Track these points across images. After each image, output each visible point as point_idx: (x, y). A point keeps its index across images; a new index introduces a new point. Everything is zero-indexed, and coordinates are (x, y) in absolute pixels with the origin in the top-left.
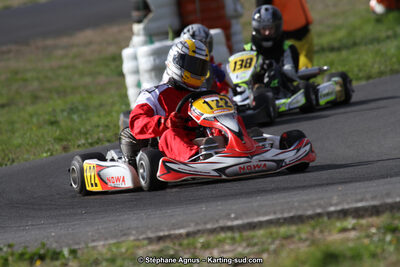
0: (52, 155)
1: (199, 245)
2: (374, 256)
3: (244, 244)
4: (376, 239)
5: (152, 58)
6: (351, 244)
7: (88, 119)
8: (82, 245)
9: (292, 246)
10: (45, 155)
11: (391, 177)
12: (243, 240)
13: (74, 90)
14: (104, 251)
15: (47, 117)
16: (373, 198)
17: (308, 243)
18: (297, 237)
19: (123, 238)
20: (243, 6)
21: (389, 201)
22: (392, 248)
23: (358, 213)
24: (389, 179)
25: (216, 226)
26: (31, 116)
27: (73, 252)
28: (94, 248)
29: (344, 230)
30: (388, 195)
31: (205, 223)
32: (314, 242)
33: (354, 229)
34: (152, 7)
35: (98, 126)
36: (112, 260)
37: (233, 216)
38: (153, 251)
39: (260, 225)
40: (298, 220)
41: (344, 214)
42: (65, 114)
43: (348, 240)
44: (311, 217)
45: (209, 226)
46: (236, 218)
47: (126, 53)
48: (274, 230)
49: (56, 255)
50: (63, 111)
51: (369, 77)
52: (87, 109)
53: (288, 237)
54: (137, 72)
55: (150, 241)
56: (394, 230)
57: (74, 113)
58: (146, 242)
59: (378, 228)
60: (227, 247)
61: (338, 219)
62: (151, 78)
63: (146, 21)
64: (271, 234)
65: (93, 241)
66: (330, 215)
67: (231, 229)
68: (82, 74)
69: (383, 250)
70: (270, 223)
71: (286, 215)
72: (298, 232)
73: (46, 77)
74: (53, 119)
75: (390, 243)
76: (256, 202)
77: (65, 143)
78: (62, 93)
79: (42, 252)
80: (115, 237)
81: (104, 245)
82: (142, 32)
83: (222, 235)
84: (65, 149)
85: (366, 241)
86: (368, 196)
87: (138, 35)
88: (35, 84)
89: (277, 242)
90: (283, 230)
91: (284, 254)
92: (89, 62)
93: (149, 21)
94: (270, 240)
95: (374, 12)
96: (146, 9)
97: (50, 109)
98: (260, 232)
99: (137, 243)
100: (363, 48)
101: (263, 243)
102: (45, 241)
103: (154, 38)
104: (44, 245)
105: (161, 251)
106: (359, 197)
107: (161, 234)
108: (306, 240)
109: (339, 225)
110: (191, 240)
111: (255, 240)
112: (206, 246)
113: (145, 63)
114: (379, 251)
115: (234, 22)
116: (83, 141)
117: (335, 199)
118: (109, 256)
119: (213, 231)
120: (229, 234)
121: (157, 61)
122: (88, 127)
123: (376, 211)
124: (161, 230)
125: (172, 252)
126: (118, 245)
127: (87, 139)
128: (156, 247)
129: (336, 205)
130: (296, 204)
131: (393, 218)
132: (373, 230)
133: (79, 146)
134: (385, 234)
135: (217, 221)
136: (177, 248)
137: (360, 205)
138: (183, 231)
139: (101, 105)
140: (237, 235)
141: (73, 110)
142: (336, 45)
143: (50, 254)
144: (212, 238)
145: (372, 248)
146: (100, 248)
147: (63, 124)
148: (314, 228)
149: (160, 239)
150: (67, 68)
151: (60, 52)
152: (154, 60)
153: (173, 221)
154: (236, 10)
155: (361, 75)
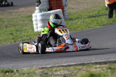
0: (11, 43)
1: (54, 70)
2: (105, 75)
3: (67, 71)
4: (105, 71)
5: (41, 17)
6: (98, 72)
7: (22, 33)
8: (20, 69)
9: (81, 72)
10: (9, 43)
11: (110, 53)
12: (66, 69)
13: (18, 25)
14: (26, 71)
15: (10, 32)
16: (105, 59)
17: (85, 71)
18: (82, 70)
19: (32, 68)
20: (68, 3)
21: (109, 60)
22: (110, 74)
23: (100, 63)
24: (109, 54)
25: (59, 65)
26: (5, 32)
27: (17, 71)
28: (23, 70)
29: (96, 68)
30: (109, 58)
31: (56, 64)
32: (87, 71)
33: (99, 68)
34: (41, 2)
35: (25, 36)
36: (29, 74)
37: (64, 62)
38: (40, 72)
39: (72, 65)
40: (83, 64)
41: (96, 63)
42: (15, 31)
43: (97, 71)
44: (87, 64)
45: (57, 65)
46: (65, 63)
47: (33, 15)
48: (76, 67)
49: (12, 72)
50: (14, 31)
51: (104, 25)
52: (21, 30)
53: (80, 69)
54: (36, 20)
55: (40, 68)
56: (111, 69)
57: (18, 31)
58: (38, 69)
59: (106, 68)
60: (62, 71)
61: (95, 65)
62: (41, 22)
63: (39, 6)
64: (75, 68)
65: (23, 68)
66: (92, 63)
67: (63, 66)
68: (20, 21)
69: (108, 74)
70: (75, 65)
71: (80, 63)
72: (83, 68)
73: (10, 21)
74: (11, 33)
75: (110, 72)
76: (71, 59)
77: (15, 40)
78: (14, 26)
79: (8, 70)
80: (29, 67)
81: (26, 69)
82: (38, 9)
83: (61, 68)
84: (15, 41)
85: (102, 71)
86: (103, 59)
87: (37, 10)
88: (7, 23)
89: (77, 71)
90: (79, 67)
91: (78, 74)
92: (23, 17)
93: (41, 6)
94: (74, 70)
95: (106, 6)
96: (40, 2)
97: (11, 30)
98: (72, 68)
99: (36, 69)
100: (102, 17)
101: (72, 71)
102: (9, 67)
103: (42, 11)
104: (9, 68)
105: (43, 72)
106: (101, 59)
107: (43, 67)
108: (85, 70)
109: (95, 66)
110: (51, 69)
111: (70, 70)
112: (56, 71)
113: (39, 18)
114: (106, 74)
115: (65, 7)
116: (20, 40)
117: (94, 59)
118: (28, 72)
119: (58, 67)
120: (63, 68)
121: (42, 18)
122: (22, 36)
123: (105, 63)
124: (43, 66)
125: (46, 72)
126: (30, 69)
127: (21, 39)
128: (41, 70)
129: (94, 61)
130: (82, 60)
131: (110, 65)
132: (105, 68)
133: (19, 41)
134: (108, 70)
135: (59, 64)
136: (47, 71)
137: (101, 61)
138: (49, 66)
139: (26, 30)
140: (65, 68)
141: (17, 31)
142: (94, 15)
143: (10, 71)
144: (58, 69)
145: (104, 73)
146: (25, 70)
147: (14, 34)
148: (87, 67)
149: (42, 68)
150: (16, 18)
151: (14, 14)
152: (42, 17)
153: (47, 63)
154: (66, 4)
155: (101, 24)
